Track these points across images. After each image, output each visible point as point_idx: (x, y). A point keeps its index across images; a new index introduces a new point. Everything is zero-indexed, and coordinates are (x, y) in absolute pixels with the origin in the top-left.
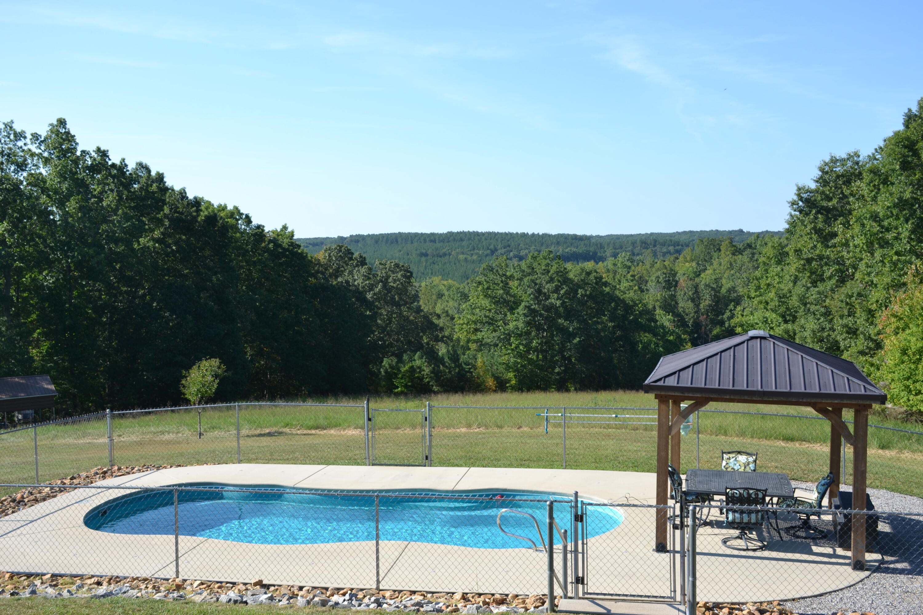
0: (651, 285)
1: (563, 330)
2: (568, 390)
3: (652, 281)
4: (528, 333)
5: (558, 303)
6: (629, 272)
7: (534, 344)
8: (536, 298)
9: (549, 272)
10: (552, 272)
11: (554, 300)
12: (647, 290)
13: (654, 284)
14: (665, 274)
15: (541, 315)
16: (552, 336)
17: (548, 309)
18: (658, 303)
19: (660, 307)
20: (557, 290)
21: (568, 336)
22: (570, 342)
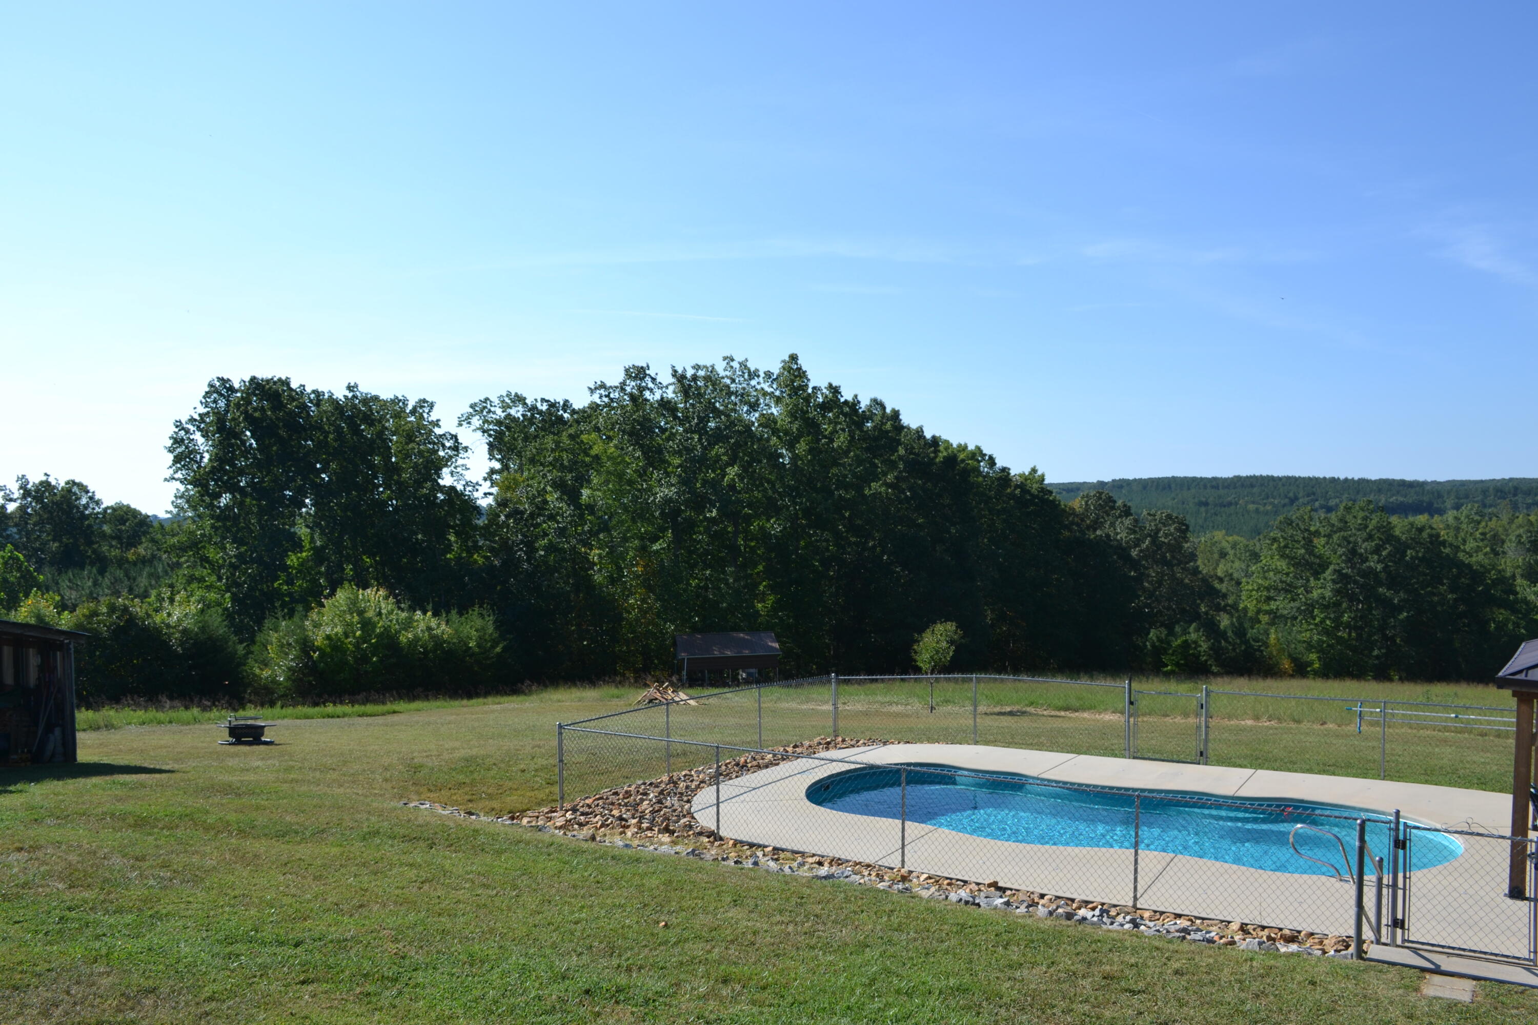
0: (1510, 546)
1: (1385, 602)
2: (1390, 680)
3: (1510, 541)
4: (1337, 604)
5: (1379, 567)
6: (1477, 530)
7: (1346, 618)
8: (1349, 560)
9: (1366, 527)
10: (1371, 527)
11: (1373, 563)
12: (1504, 553)
13: (1514, 545)
14: (1530, 532)
15: (1355, 582)
16: (1370, 609)
17: (1366, 574)
18: (1519, 570)
19: (1522, 576)
20: (1377, 550)
21: (1393, 610)
22: (1394, 617)
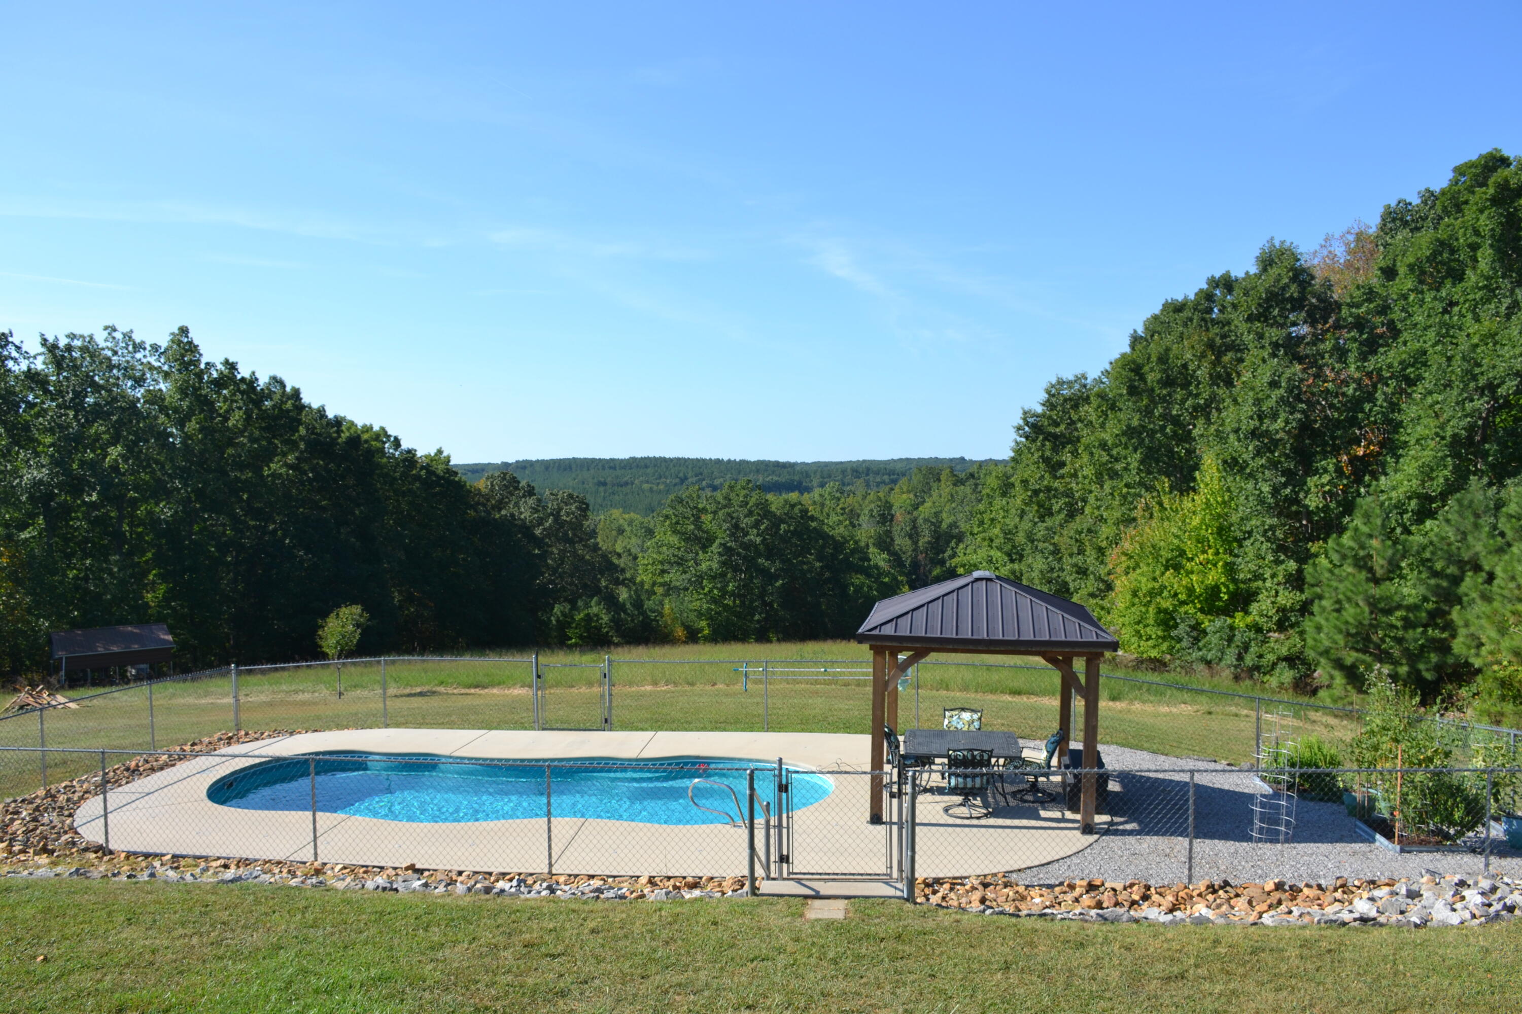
0: (864, 519)
1: (763, 571)
2: (769, 641)
3: (864, 515)
4: (723, 575)
5: (758, 540)
6: (838, 505)
7: (730, 587)
8: (732, 535)
9: (747, 503)
10: (751, 504)
11: (754, 537)
12: (859, 525)
13: (867, 518)
14: (880, 507)
15: (739, 554)
16: (751, 578)
17: (746, 546)
18: (872, 540)
19: (874, 544)
20: (756, 525)
21: (770, 578)
22: (772, 585)
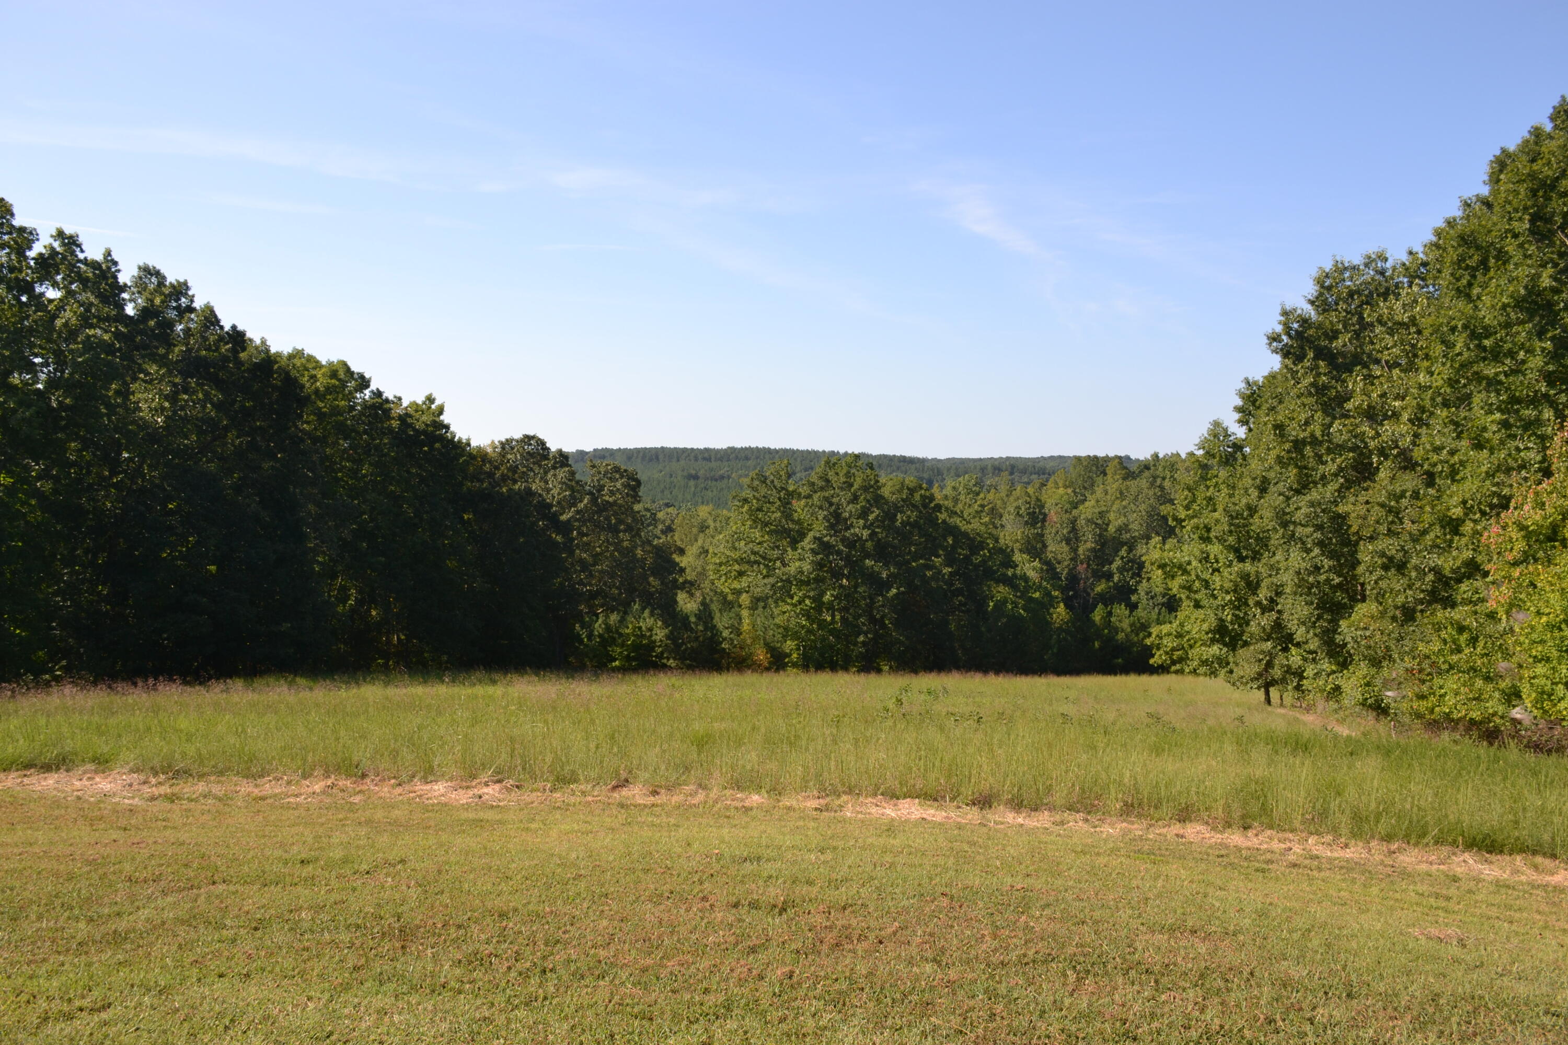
0: (1008, 519)
1: (872, 579)
2: (879, 671)
3: (1009, 513)
4: (818, 580)
5: (866, 533)
6: (976, 502)
7: (827, 597)
8: (832, 526)
9: (851, 485)
10: (856, 486)
11: (859, 530)
12: (1002, 526)
13: (1012, 517)
14: (1029, 503)
15: (839, 553)
16: (856, 586)
17: (851, 544)
18: (1018, 544)
19: (1021, 551)
20: (864, 514)
21: (881, 586)
22: (882, 595)
